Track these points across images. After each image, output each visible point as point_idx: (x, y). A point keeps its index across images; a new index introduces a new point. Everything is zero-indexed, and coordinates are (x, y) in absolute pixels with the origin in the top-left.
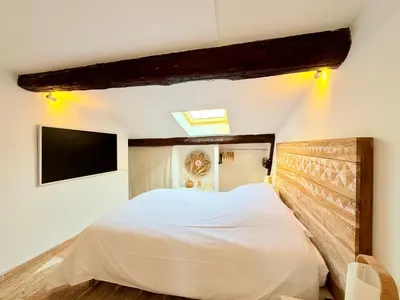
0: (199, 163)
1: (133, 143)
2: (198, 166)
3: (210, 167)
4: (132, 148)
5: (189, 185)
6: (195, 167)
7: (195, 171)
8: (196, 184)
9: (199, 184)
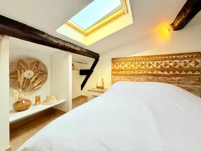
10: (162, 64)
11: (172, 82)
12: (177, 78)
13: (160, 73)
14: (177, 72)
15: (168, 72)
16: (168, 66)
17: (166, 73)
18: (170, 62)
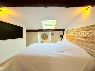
0: (45, 37)
1: (27, 31)
2: (44, 37)
3: (48, 38)
4: (27, 32)
5: (42, 42)
6: (44, 38)
7: (44, 39)
8: (44, 42)
9: (45, 42)
10: (82, 34)
11: (87, 46)
12: (91, 44)
13: (81, 39)
14: (91, 40)
15: (85, 39)
16: (86, 35)
17: (84, 39)
18: (87, 32)
